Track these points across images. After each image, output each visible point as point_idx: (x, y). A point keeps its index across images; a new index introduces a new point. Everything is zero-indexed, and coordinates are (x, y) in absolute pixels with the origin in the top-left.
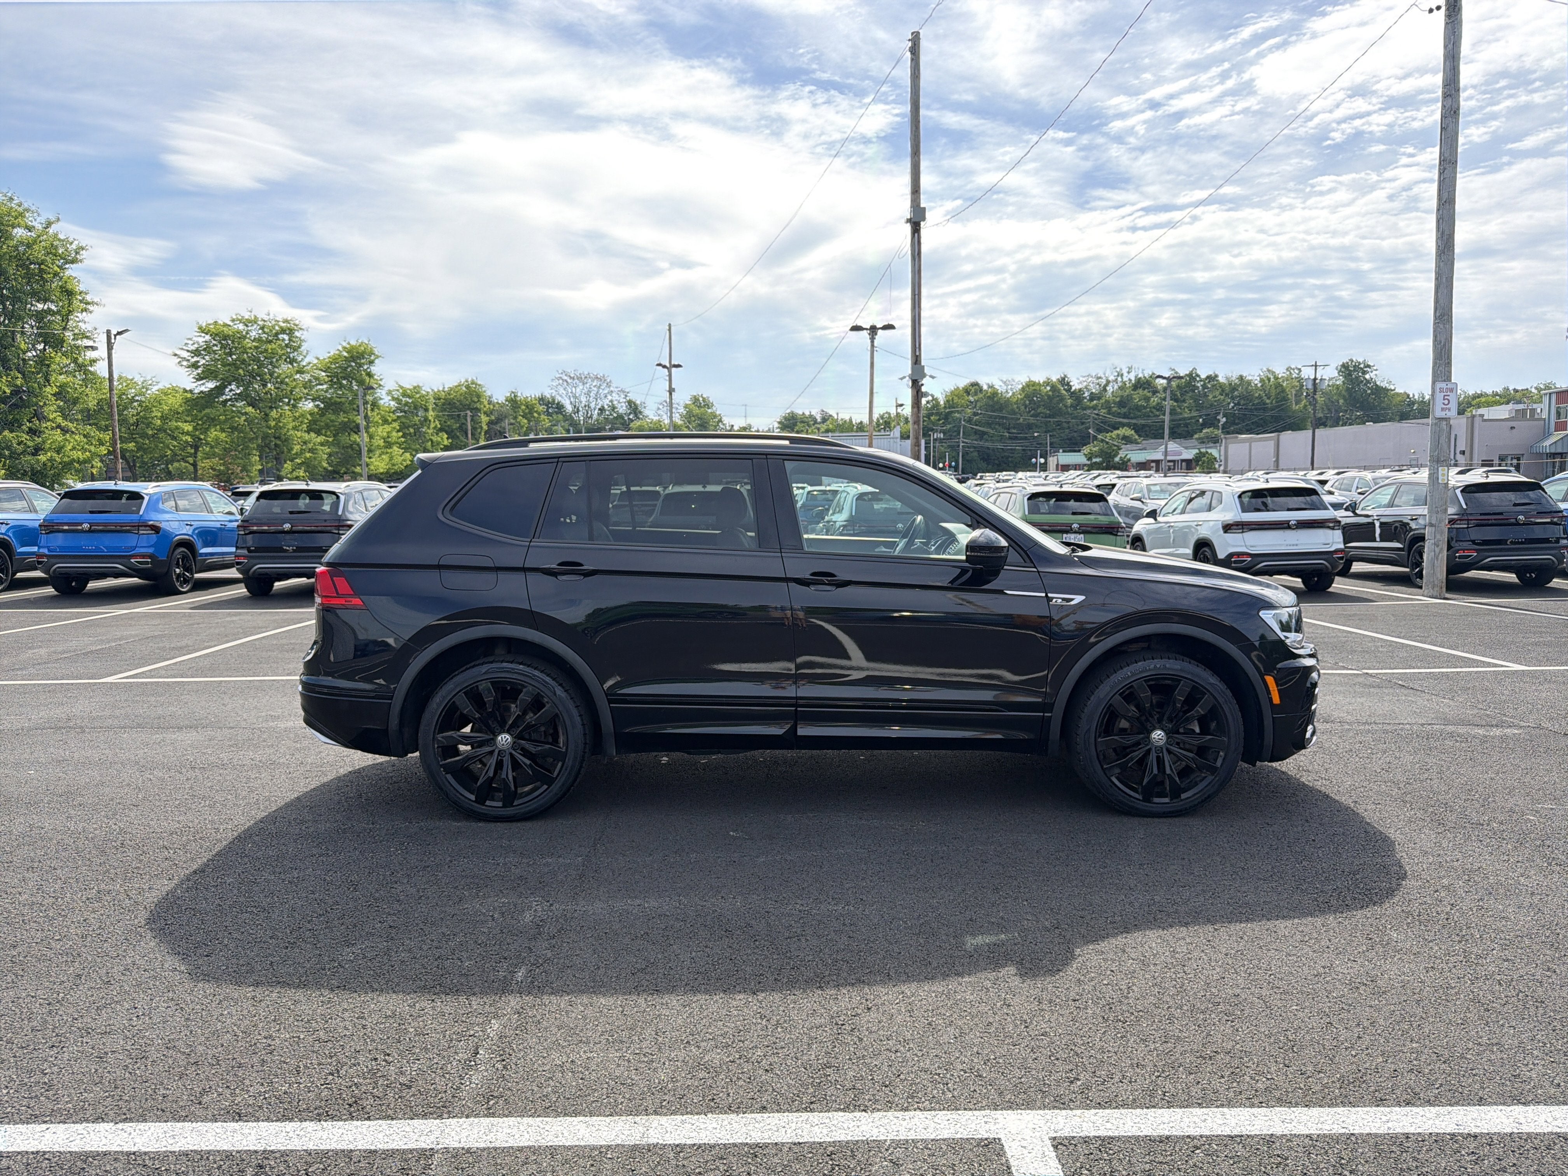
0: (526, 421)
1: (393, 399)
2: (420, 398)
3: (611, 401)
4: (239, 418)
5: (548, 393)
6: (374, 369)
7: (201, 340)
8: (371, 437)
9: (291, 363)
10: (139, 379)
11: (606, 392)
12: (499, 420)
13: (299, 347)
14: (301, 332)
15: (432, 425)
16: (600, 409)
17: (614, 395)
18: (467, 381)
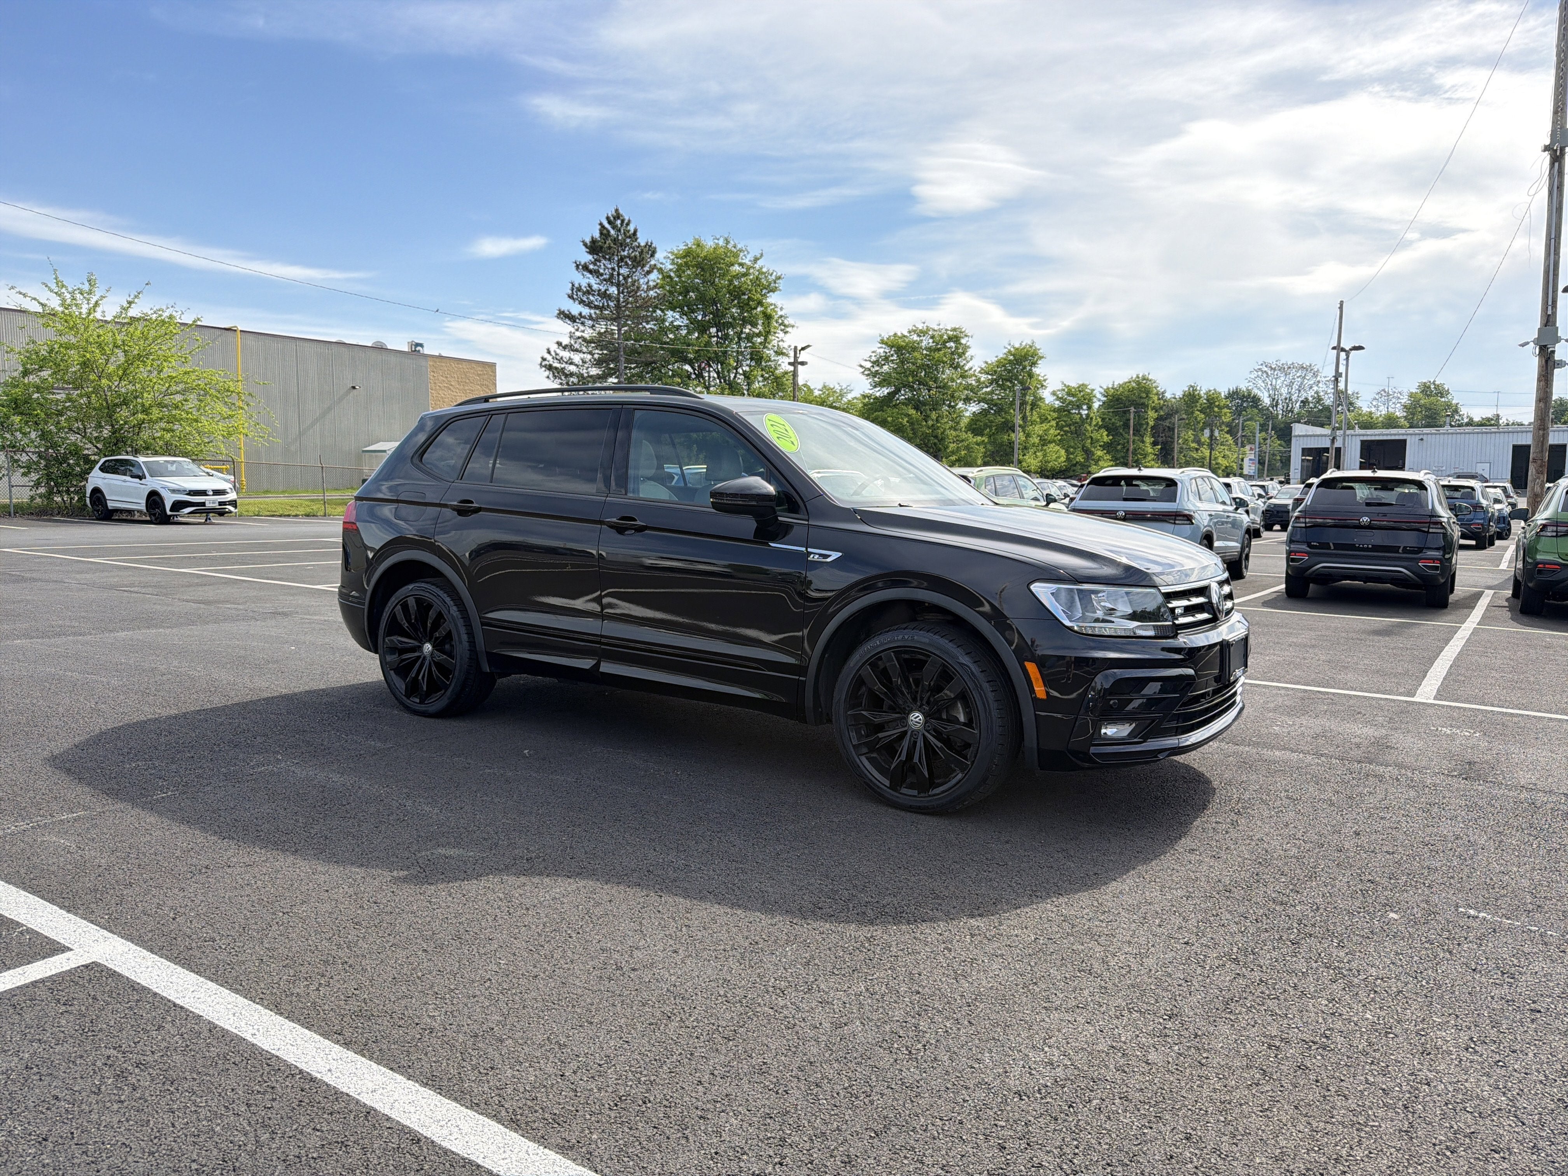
0: (1203, 416)
1: (1058, 398)
2: (1083, 396)
3: (1317, 392)
4: (902, 419)
5: (1243, 386)
6: (1036, 370)
7: (882, 350)
8: (1028, 436)
9: (956, 368)
10: (837, 388)
11: (1312, 382)
12: (1169, 415)
13: (964, 353)
14: (967, 339)
15: (1094, 423)
16: (1302, 402)
17: (1320, 385)
18: (1138, 377)
